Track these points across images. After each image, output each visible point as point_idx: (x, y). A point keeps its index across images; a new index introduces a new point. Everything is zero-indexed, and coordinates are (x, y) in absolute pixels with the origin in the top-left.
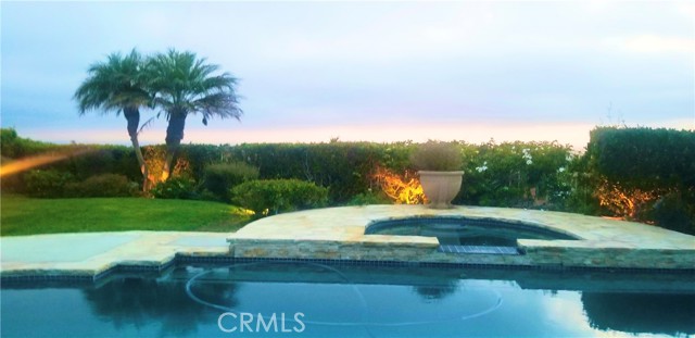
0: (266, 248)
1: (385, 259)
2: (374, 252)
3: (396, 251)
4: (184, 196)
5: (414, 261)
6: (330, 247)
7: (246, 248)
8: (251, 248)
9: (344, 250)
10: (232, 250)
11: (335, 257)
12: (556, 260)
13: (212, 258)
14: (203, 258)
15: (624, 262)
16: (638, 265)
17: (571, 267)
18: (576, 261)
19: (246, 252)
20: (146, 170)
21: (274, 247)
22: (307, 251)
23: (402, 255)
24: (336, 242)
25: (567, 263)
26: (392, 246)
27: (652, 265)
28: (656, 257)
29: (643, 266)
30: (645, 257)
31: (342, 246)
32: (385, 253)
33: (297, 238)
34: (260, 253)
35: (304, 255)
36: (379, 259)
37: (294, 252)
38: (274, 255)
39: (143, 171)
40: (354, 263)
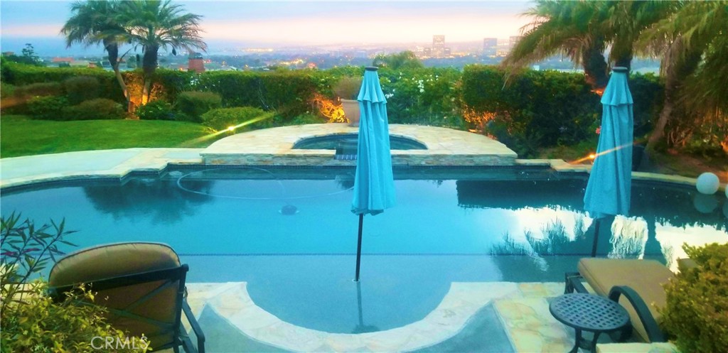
0: (225, 159)
1: (302, 164)
2: (294, 160)
3: (308, 159)
4: (164, 117)
5: (319, 165)
6: (267, 158)
7: (212, 159)
8: (216, 159)
9: (275, 160)
10: (204, 161)
11: (270, 164)
12: (404, 163)
13: (191, 166)
14: (185, 166)
15: (444, 162)
16: (453, 164)
17: (413, 166)
18: (416, 162)
19: (213, 162)
20: (128, 94)
21: (230, 158)
22: (252, 160)
23: (312, 162)
24: (270, 155)
25: (411, 164)
26: (306, 157)
27: (460, 164)
28: (463, 159)
29: (456, 165)
30: (456, 159)
31: (274, 157)
32: (301, 161)
33: (245, 153)
34: (222, 162)
35: (250, 163)
36: (298, 164)
37: (244, 162)
38: (231, 163)
39: (126, 95)
40: (282, 167)
